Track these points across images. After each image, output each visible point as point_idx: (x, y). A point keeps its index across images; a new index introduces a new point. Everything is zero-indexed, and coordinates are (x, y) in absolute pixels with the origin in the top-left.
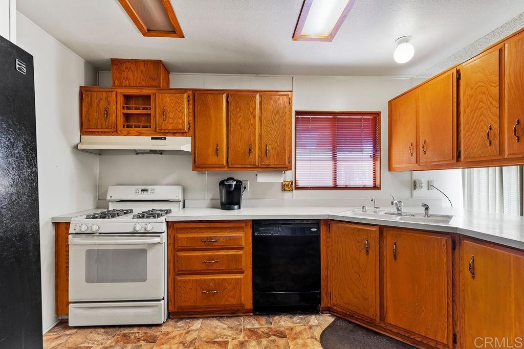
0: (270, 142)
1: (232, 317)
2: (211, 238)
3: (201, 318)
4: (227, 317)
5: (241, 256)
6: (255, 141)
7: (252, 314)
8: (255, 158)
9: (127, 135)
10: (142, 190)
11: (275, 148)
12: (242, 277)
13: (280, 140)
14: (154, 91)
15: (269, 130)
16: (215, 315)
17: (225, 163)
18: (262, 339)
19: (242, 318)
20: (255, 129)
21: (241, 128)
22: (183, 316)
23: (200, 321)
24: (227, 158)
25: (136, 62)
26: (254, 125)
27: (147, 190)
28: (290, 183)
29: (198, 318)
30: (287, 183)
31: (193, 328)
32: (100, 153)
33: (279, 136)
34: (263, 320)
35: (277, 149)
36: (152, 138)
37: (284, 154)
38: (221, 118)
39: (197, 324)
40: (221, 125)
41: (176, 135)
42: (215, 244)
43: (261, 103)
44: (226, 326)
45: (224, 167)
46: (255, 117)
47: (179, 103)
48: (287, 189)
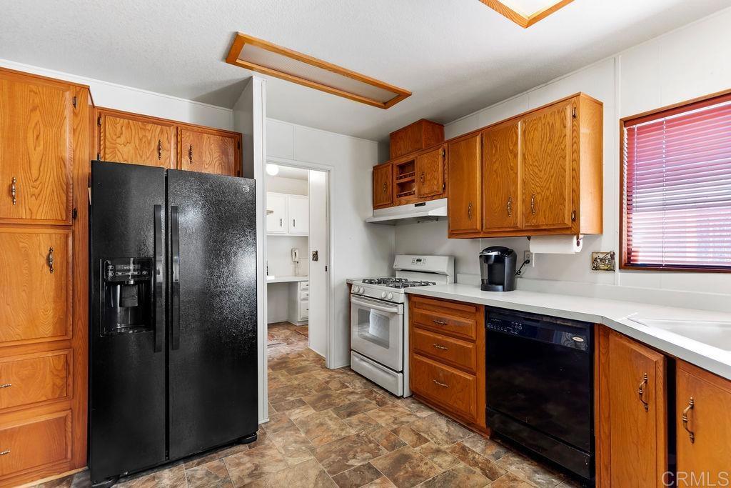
0: (539, 190)
1: (465, 427)
2: (441, 319)
3: (436, 411)
4: (460, 424)
5: (471, 352)
6: (516, 192)
7: (488, 437)
8: (517, 217)
9: (407, 204)
10: (417, 260)
11: (547, 198)
12: (471, 379)
13: (554, 184)
14: (416, 155)
15: (536, 170)
16: (449, 416)
17: (479, 227)
18: (462, 462)
19: (472, 434)
20: (517, 174)
21: (497, 176)
22: (422, 401)
23: (430, 413)
24: (482, 219)
25: (405, 129)
26: (514, 169)
27: (420, 261)
28: (609, 256)
29: (432, 409)
30: (601, 256)
31: (418, 414)
32: (395, 223)
33: (553, 178)
34: (494, 449)
35: (551, 199)
36: (416, 205)
37: (561, 207)
38: (474, 168)
39: (426, 413)
40: (475, 177)
41: (434, 198)
42: (444, 327)
43: (524, 132)
44: (446, 430)
45: (479, 233)
46: (516, 156)
47: (435, 161)
48: (602, 266)
